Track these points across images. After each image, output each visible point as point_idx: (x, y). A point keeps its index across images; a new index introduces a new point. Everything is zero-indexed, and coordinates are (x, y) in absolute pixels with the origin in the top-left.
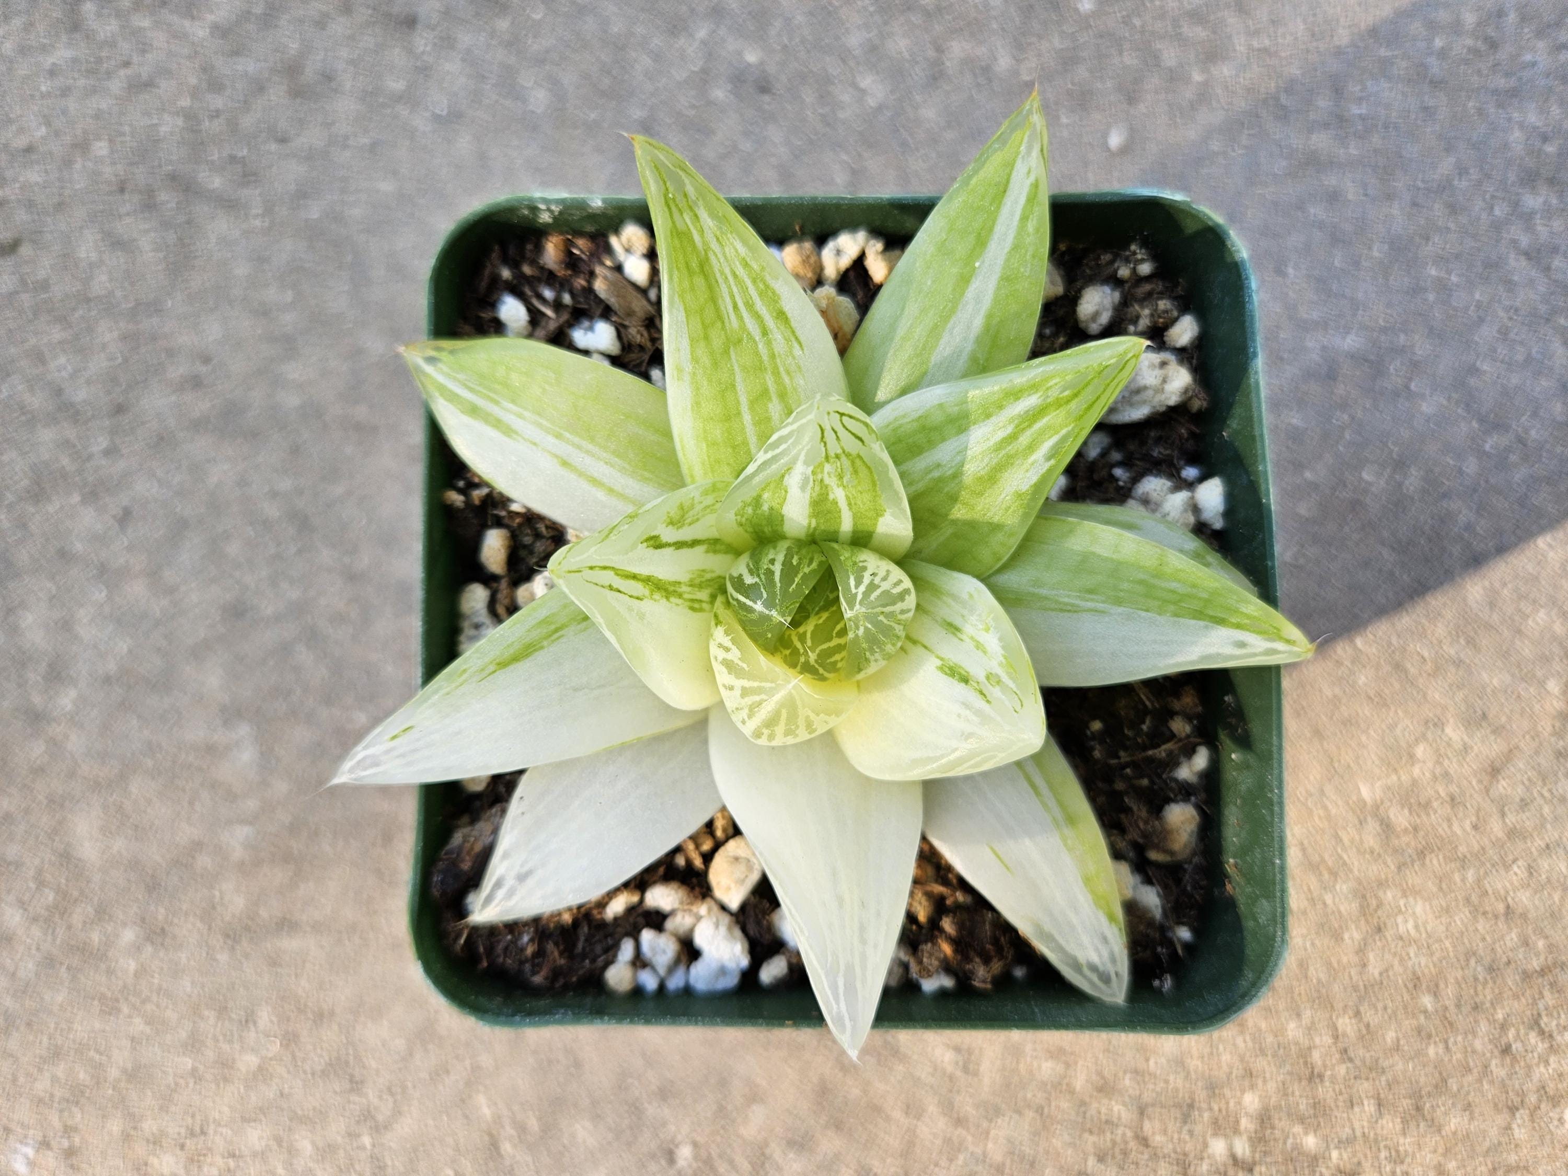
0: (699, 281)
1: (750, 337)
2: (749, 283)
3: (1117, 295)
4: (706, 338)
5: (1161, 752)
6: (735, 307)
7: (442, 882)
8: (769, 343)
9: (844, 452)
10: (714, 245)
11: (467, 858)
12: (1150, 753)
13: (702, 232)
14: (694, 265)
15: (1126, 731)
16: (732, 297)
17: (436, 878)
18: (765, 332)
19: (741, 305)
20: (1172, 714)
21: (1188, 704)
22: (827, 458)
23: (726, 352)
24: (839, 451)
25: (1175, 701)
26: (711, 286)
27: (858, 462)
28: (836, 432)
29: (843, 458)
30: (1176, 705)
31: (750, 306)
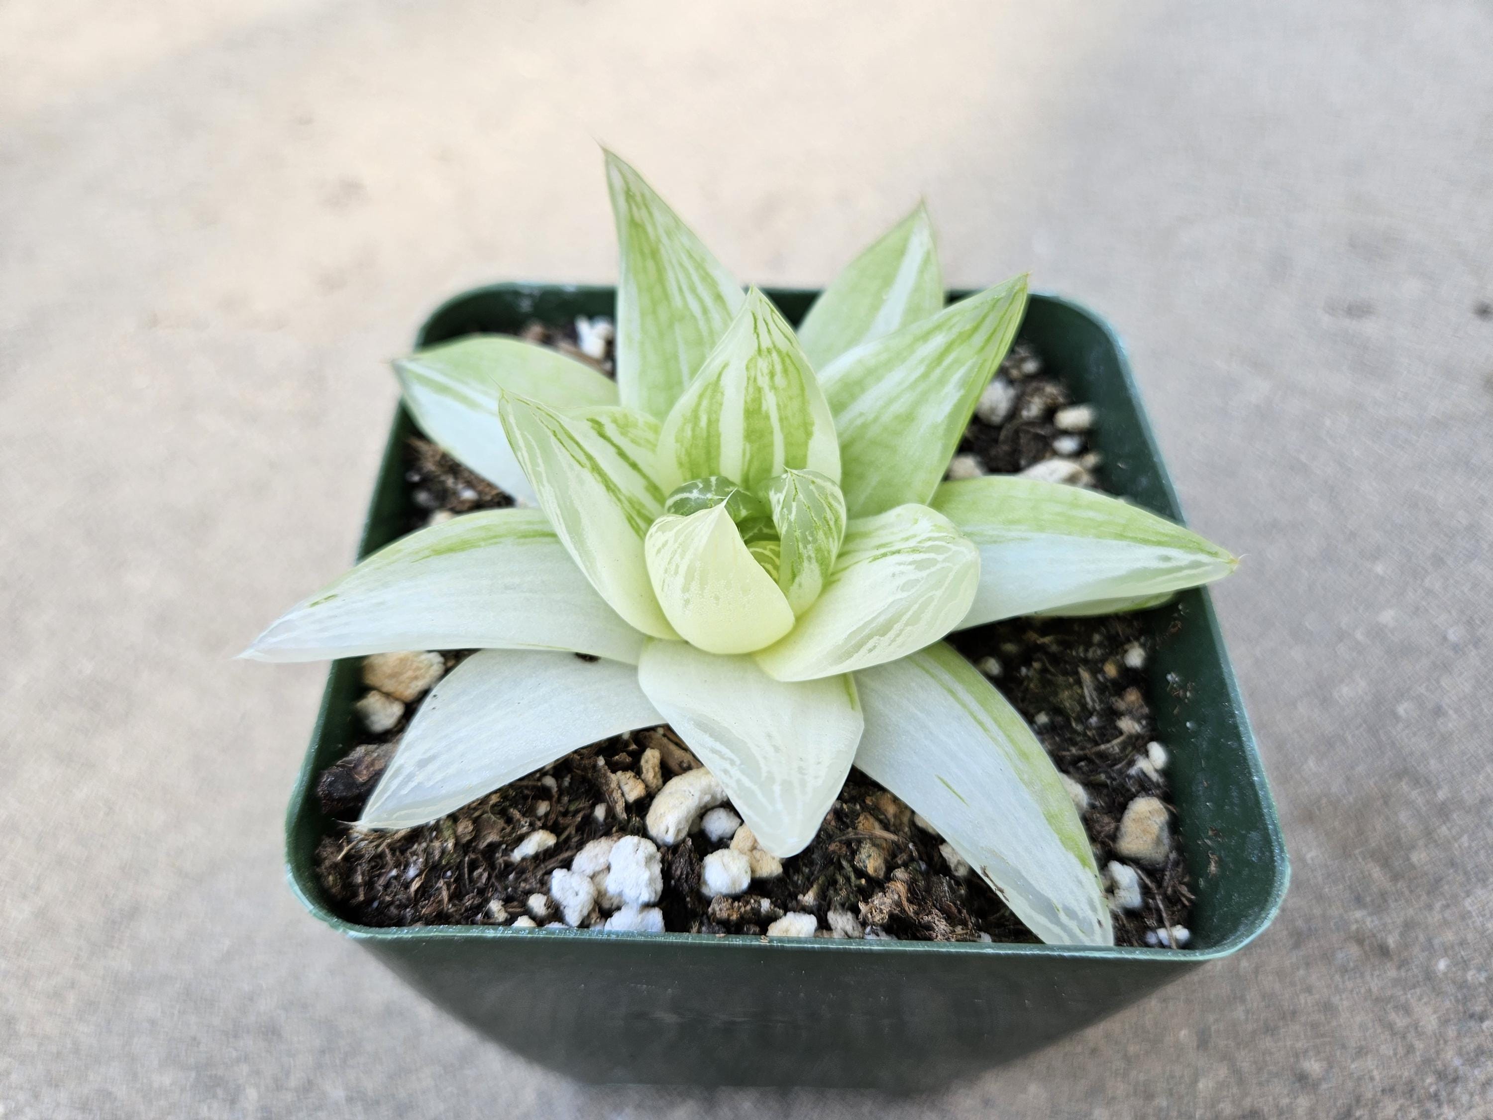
0: (650, 264)
1: (693, 317)
2: (692, 271)
3: (1011, 392)
4: (654, 312)
5: (1114, 746)
6: (680, 289)
7: (331, 784)
8: (708, 320)
9: (775, 347)
10: (664, 239)
11: (365, 772)
12: (1103, 747)
13: (654, 225)
14: (647, 251)
15: (1074, 724)
16: (678, 282)
17: (327, 778)
18: (705, 311)
19: (685, 288)
20: (1119, 714)
21: (1133, 702)
22: (759, 350)
23: (671, 325)
24: (771, 346)
25: (1119, 700)
26: (660, 271)
27: (788, 361)
28: (767, 324)
29: (774, 354)
30: (1121, 705)
31: (693, 290)
